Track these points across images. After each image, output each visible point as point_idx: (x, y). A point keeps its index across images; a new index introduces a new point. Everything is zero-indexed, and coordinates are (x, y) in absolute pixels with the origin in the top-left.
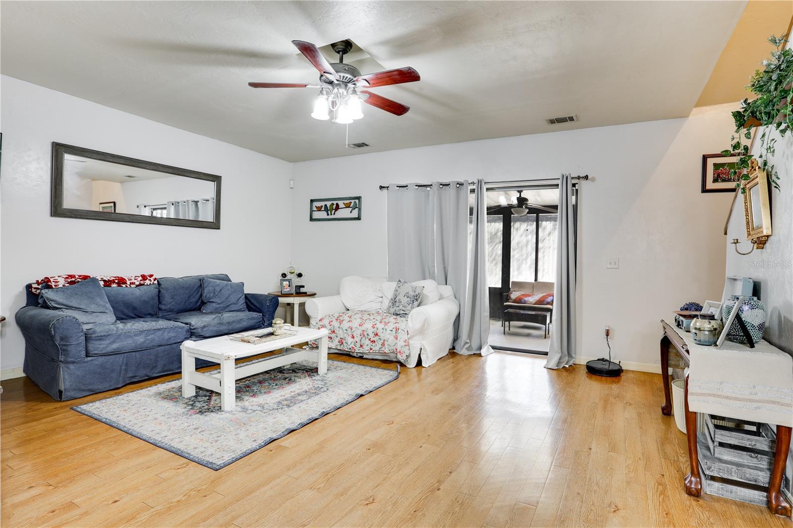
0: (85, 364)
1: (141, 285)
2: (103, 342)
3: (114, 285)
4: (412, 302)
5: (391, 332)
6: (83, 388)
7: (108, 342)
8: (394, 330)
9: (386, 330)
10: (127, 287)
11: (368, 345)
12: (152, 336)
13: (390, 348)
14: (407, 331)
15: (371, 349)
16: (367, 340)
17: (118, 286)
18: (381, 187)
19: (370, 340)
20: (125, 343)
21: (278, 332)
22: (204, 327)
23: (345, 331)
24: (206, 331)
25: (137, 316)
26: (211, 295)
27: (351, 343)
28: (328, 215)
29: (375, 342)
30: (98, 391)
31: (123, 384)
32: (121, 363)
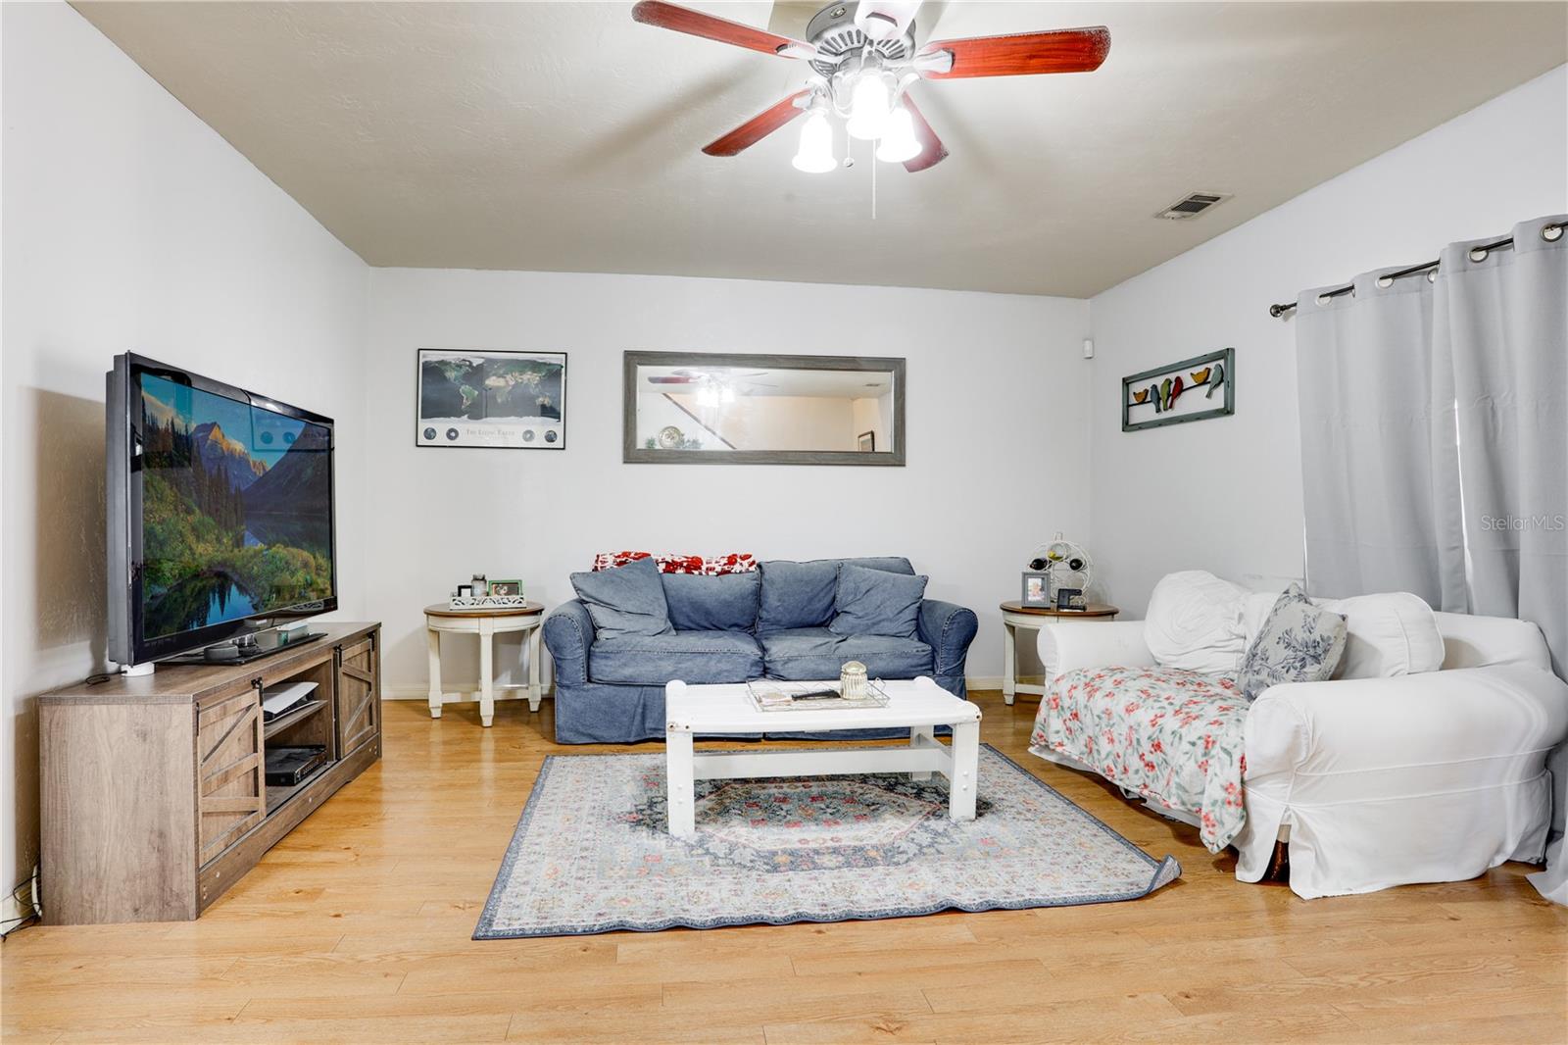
0: (585, 693)
1: (724, 572)
2: (610, 663)
3: (680, 571)
4: (1298, 665)
5: (1191, 747)
6: (581, 729)
7: (618, 663)
8: (1201, 744)
9: (1180, 738)
10: (701, 574)
11: (1137, 772)
12: (689, 664)
13: (1185, 797)
14: (1242, 759)
15: (1146, 786)
16: (1136, 756)
17: (687, 572)
18: (1278, 310)
19: (1142, 756)
20: (642, 669)
21: (849, 692)
22: (789, 660)
23: (1097, 720)
24: (792, 668)
25: (714, 626)
26: (850, 598)
27: (1108, 755)
28: (1158, 410)
29: (1153, 767)
30: (603, 740)
31: (638, 739)
32: (635, 702)
